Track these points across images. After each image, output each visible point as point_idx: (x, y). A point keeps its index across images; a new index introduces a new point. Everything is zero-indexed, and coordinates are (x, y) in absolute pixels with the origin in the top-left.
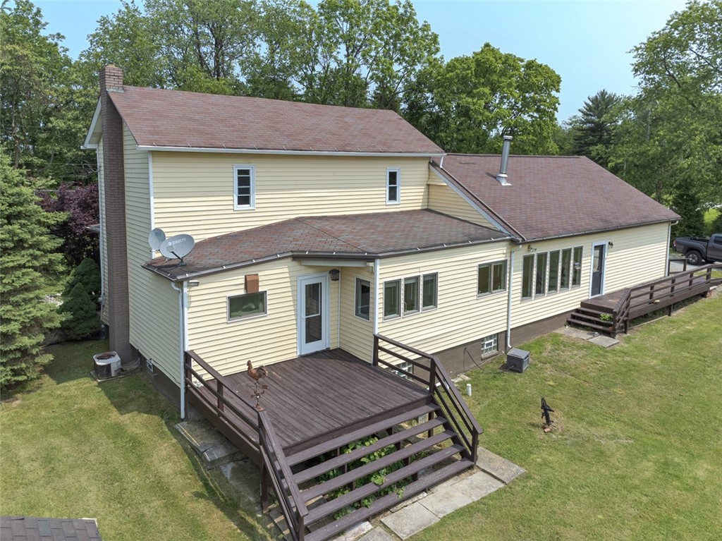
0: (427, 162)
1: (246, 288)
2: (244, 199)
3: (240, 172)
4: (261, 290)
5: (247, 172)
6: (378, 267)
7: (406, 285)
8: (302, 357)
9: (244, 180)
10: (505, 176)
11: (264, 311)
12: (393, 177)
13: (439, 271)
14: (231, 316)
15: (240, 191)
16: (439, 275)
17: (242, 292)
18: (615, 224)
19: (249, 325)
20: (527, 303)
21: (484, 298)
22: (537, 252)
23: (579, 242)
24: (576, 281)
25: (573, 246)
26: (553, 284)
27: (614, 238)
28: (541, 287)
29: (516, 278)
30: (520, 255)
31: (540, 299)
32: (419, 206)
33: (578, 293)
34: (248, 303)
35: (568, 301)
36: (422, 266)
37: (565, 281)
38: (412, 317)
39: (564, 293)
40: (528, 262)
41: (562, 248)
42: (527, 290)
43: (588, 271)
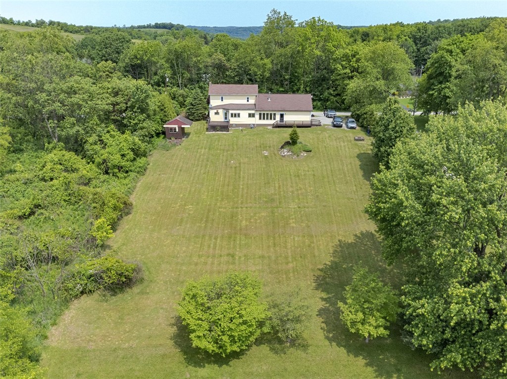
0: (256, 96)
2: (222, 101)
3: (222, 97)
6: (228, 110)
7: (234, 114)
8: (224, 121)
10: (270, 99)
11: (219, 114)
12: (248, 98)
14: (215, 114)
15: (222, 99)
16: (240, 113)
18: (286, 110)
19: (217, 116)
20: (260, 121)
21: (250, 118)
22: (262, 112)
23: (274, 112)
24: (274, 119)
25: (273, 113)
26: (267, 119)
27: (287, 113)
28: (264, 119)
29: (257, 116)
30: (259, 112)
31: (264, 121)
32: (254, 103)
33: (275, 121)
34: (217, 113)
35: (272, 122)
36: (237, 112)
37: (271, 119)
38: (235, 118)
39: (271, 121)
40: (260, 114)
41: (269, 113)
42: (260, 119)
43: (278, 117)
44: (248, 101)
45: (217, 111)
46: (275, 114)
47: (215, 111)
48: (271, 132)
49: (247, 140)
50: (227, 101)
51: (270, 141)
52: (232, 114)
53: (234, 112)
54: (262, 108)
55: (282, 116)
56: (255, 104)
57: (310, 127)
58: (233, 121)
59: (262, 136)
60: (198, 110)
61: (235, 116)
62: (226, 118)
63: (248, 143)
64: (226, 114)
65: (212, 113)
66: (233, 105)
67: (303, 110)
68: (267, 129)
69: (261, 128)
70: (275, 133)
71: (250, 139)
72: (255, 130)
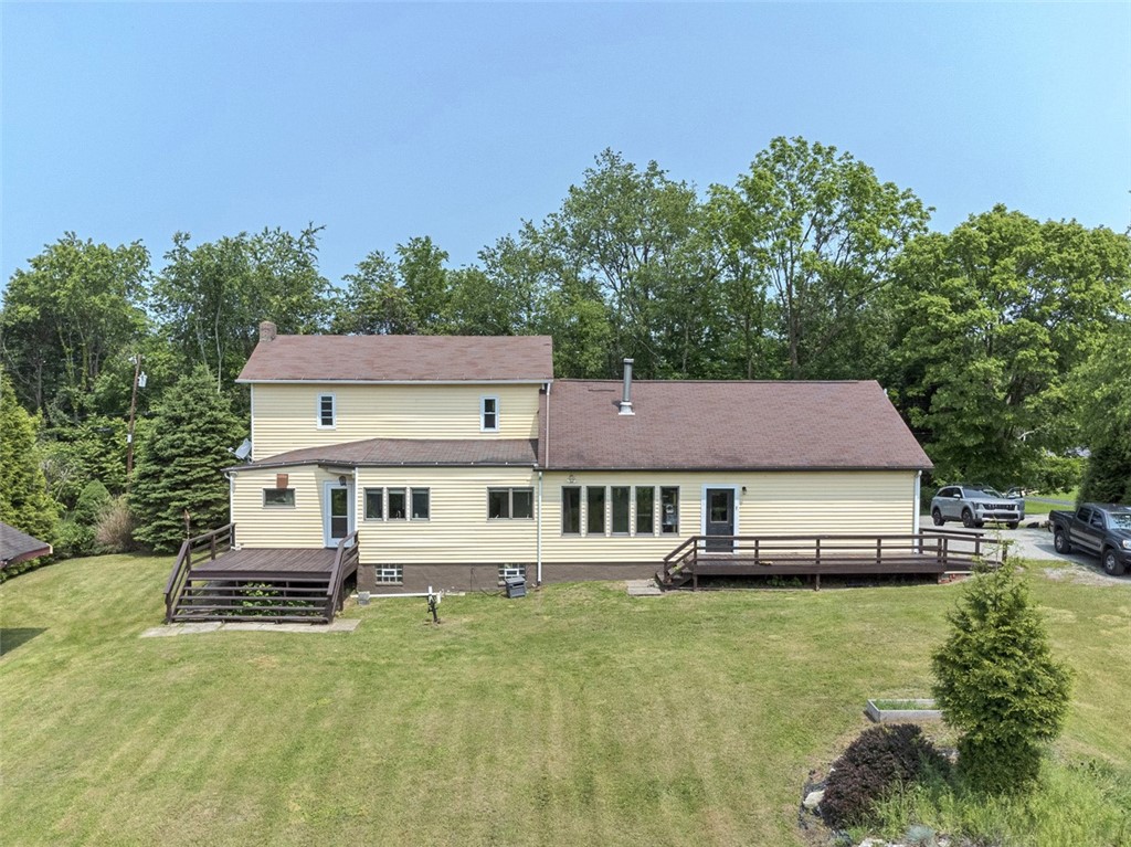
0: (538, 389)
1: (278, 484)
2: (327, 421)
3: (323, 398)
4: (289, 487)
5: (330, 399)
6: (357, 474)
7: (391, 496)
8: (327, 548)
9: (327, 405)
10: (630, 404)
11: (293, 504)
12: (489, 405)
13: (431, 486)
14: (266, 504)
15: (323, 414)
16: (431, 491)
17: (275, 487)
18: (745, 464)
19: (278, 513)
20: (571, 539)
21: (499, 522)
22: (584, 483)
23: (669, 481)
24: (669, 529)
25: (658, 483)
26: (620, 525)
27: (753, 482)
28: (596, 526)
29: (549, 509)
30: (556, 485)
31: (596, 539)
32: (527, 435)
33: (672, 542)
34: (279, 496)
35: (654, 548)
36: (408, 481)
37: (645, 526)
38: (397, 523)
39: (644, 539)
40: (571, 497)
41: (633, 483)
42: (571, 525)
43: (693, 516)
44: (490, 422)
45: (283, 480)
46: (670, 495)
47: (269, 480)
48: (655, 624)
49: (447, 705)
50: (359, 423)
51: (672, 711)
52: (373, 498)
53: (386, 481)
54: (580, 456)
55: (720, 505)
56: (534, 442)
57: (930, 577)
58: (380, 542)
59: (593, 659)
60: (187, 485)
61: (397, 510)
62: (339, 527)
63: (454, 744)
64: (340, 501)
65: (245, 493)
66: (392, 446)
67: (866, 462)
68: (622, 594)
69: (578, 593)
70: (689, 627)
71: (481, 691)
72: (534, 603)
